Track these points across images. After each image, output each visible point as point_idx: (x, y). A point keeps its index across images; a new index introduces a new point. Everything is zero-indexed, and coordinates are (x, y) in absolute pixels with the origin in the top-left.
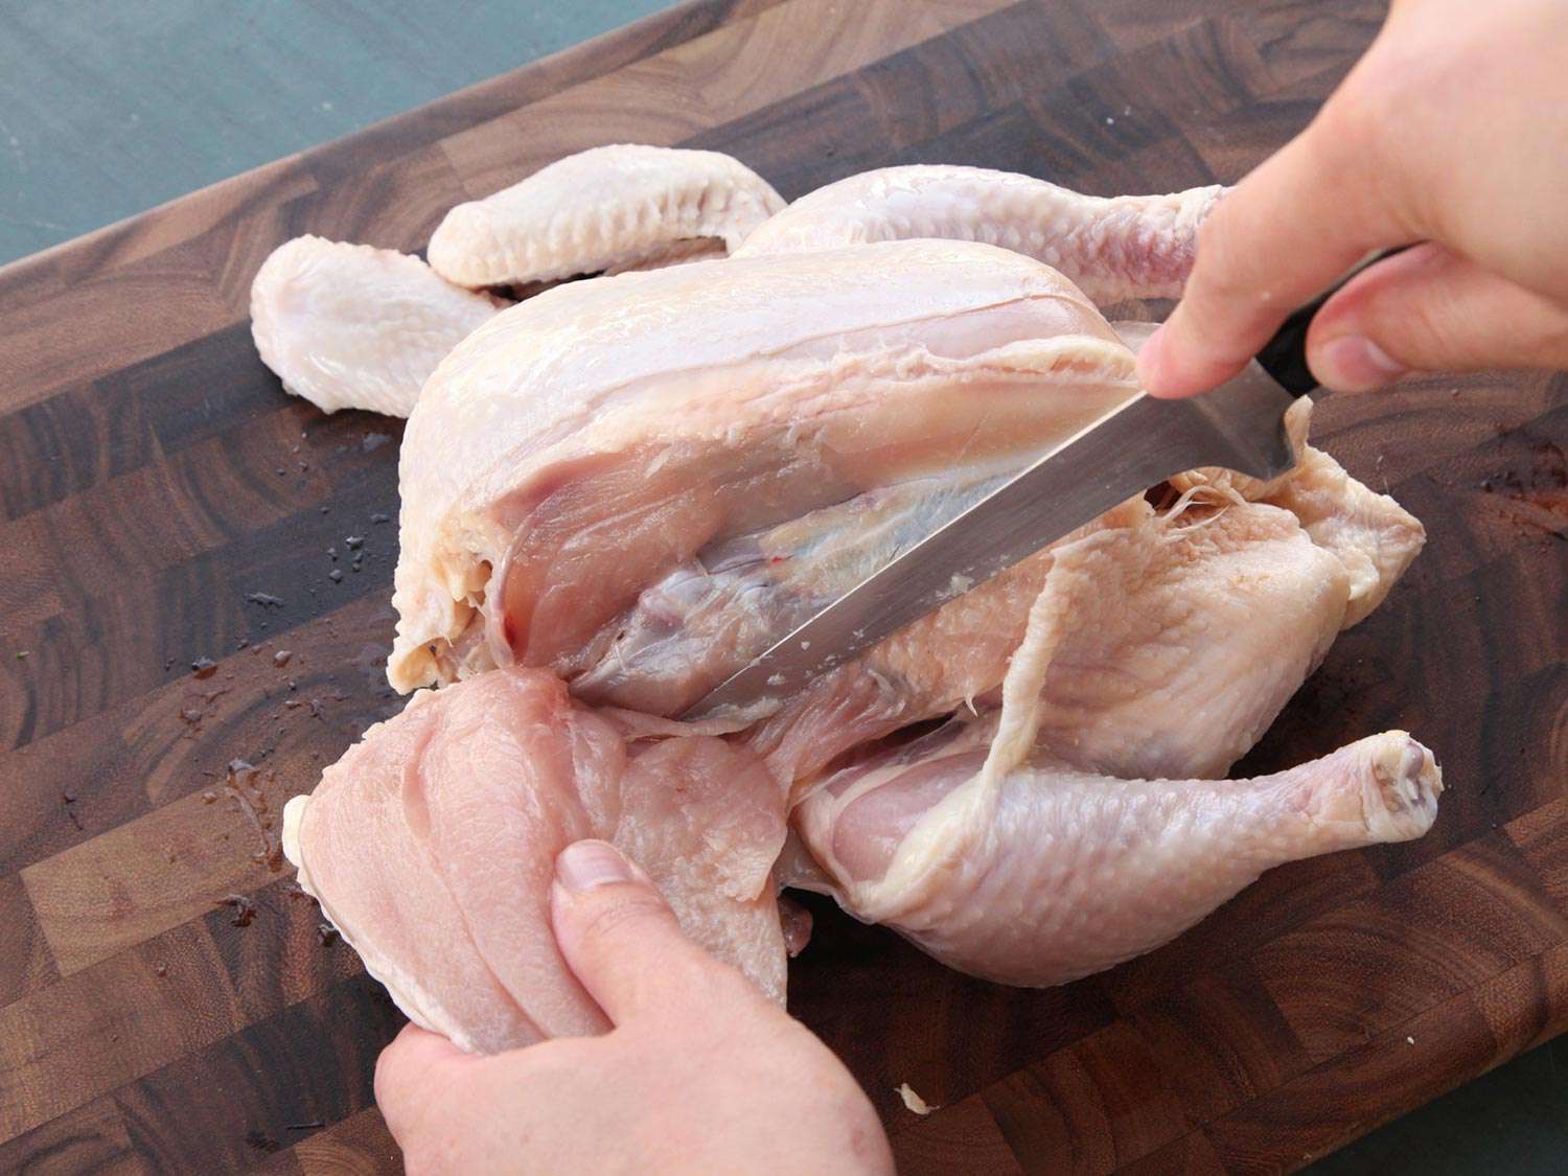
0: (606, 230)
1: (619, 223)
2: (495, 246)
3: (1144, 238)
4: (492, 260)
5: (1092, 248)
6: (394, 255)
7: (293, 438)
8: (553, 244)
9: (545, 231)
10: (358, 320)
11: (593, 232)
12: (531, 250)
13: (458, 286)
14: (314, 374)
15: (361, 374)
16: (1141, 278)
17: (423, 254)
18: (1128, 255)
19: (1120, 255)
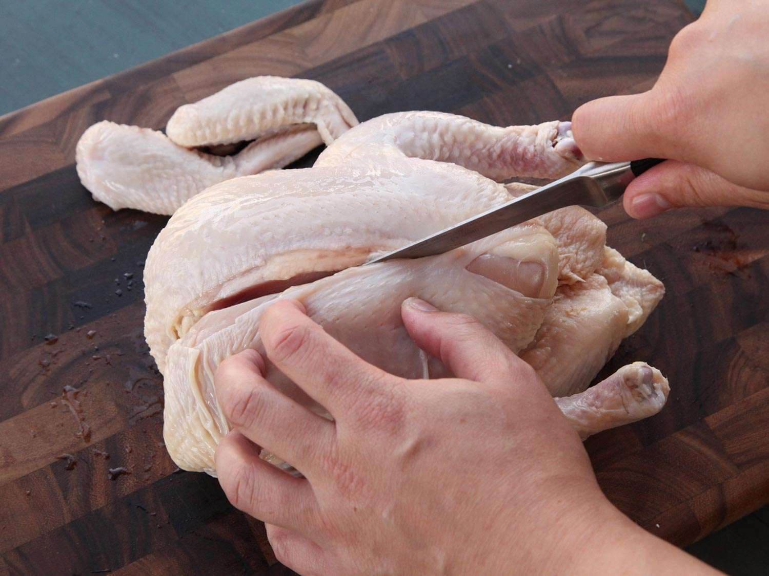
0: (256, 119)
1: (263, 115)
2: (200, 127)
3: (520, 150)
4: (199, 133)
5: (495, 155)
6: (149, 131)
7: (97, 224)
8: (230, 126)
9: (226, 119)
10: (130, 164)
11: (250, 120)
12: (219, 129)
13: (181, 147)
14: (108, 191)
15: (133, 191)
16: (519, 169)
17: (164, 131)
18: (512, 158)
19: (508, 158)
